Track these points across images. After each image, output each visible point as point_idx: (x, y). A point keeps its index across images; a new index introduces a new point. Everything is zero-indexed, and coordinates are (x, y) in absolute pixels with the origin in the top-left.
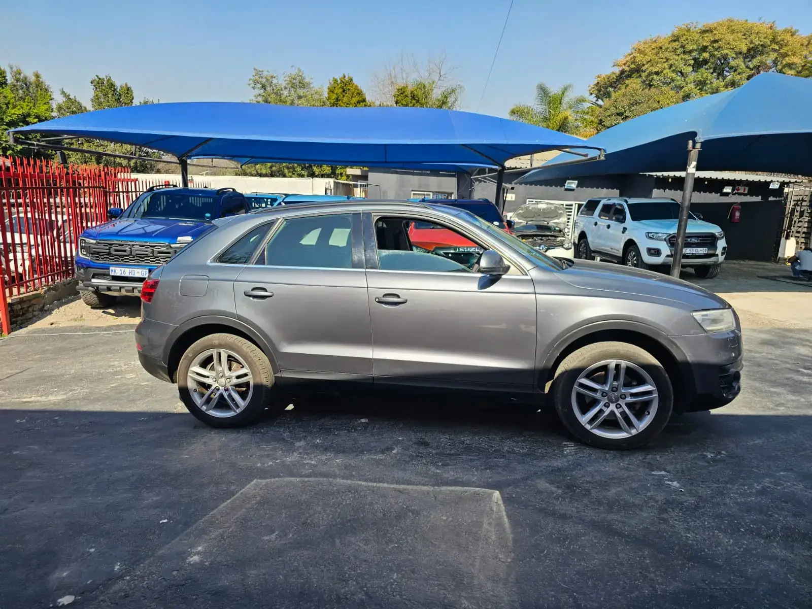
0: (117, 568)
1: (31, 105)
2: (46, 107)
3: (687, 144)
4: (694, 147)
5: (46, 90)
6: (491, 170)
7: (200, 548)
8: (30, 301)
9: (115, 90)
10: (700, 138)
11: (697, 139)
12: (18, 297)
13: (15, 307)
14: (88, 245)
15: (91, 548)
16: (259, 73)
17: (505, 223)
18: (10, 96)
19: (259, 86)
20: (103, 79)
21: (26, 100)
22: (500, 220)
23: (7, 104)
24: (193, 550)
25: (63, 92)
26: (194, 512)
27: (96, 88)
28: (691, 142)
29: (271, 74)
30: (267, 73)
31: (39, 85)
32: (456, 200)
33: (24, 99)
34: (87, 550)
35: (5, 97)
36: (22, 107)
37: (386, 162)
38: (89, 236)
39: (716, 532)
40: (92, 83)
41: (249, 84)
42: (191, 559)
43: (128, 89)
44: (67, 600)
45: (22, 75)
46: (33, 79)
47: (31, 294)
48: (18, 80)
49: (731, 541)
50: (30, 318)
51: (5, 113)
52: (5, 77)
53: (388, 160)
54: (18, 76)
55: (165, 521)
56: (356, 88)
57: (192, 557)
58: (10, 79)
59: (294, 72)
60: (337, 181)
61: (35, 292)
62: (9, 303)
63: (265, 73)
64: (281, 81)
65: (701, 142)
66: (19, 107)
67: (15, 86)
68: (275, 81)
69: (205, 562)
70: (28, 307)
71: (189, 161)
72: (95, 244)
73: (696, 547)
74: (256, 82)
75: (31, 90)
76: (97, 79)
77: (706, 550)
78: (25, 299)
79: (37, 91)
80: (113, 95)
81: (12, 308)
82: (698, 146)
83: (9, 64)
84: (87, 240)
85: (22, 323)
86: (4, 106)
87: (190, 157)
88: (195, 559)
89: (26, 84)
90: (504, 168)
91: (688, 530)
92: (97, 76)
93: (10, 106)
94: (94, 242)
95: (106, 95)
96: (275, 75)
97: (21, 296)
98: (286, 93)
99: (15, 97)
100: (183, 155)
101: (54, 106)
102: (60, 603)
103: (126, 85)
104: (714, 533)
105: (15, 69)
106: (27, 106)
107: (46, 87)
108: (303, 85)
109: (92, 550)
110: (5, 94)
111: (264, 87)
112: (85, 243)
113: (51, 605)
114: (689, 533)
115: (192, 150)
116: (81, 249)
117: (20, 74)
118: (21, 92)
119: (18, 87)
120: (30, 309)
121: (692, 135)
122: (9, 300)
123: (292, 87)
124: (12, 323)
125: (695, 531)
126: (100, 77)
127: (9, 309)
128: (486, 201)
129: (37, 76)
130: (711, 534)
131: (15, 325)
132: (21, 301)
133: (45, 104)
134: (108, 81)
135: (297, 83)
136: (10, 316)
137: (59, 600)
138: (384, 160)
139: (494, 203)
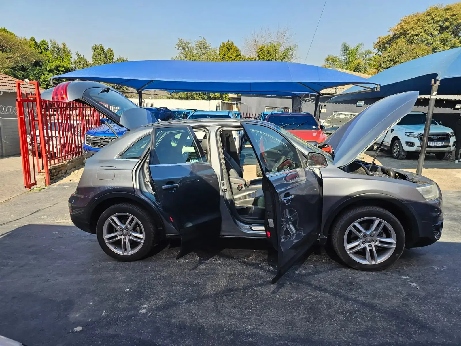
0: (103, 313)
1: (61, 61)
2: (68, 62)
3: (431, 81)
4: (435, 83)
5: (69, 53)
6: (312, 96)
7: (146, 306)
8: (60, 168)
9: (104, 52)
10: (439, 78)
11: (437, 78)
12: (54, 165)
13: (52, 171)
14: (90, 139)
15: (91, 302)
16: (181, 41)
17: (319, 127)
18: (50, 56)
19: (181, 48)
20: (98, 46)
21: (58, 58)
22: (316, 125)
23: (49, 60)
24: (142, 307)
25: (77, 54)
26: (143, 286)
27: (94, 51)
28: (433, 80)
29: (188, 41)
30: (186, 41)
31: (65, 50)
32: (291, 113)
33: (57, 58)
34: (89, 303)
35: (48, 57)
36: (56, 62)
38: (90, 134)
39: (437, 313)
40: (92, 48)
41: (176, 47)
42: (141, 311)
43: (111, 51)
44: (78, 329)
45: (56, 44)
46: (61, 46)
47: (60, 164)
48: (54, 48)
49: (446, 319)
50: (60, 177)
51: (47, 65)
52: (48, 46)
53: (252, 90)
54: (54, 45)
55: (128, 290)
56: (236, 48)
57: (141, 310)
58: (50, 47)
59: (200, 40)
60: (223, 101)
61: (62, 163)
62: (49, 169)
63: (185, 41)
64: (193, 45)
65: (440, 80)
66: (55, 62)
67: (52, 50)
68: (190, 45)
69: (148, 313)
70: (59, 171)
71: (142, 92)
72: (93, 138)
73: (424, 322)
74: (179, 46)
75: (61, 52)
76: (95, 46)
77: (430, 324)
78: (57, 167)
79: (64, 53)
80: (103, 54)
81: (51, 172)
82: (438, 82)
83: (50, 39)
84: (89, 136)
85: (56, 180)
86: (47, 62)
87: (143, 90)
88: (144, 311)
89: (58, 50)
90: (319, 94)
91: (420, 311)
92: (95, 44)
93: (50, 61)
94: (93, 137)
95: (99, 55)
96: (190, 42)
97: (55, 165)
98: (196, 52)
99: (52, 57)
100: (139, 89)
101: (73, 61)
102: (75, 330)
103: (110, 49)
104: (435, 314)
105: (53, 42)
106: (59, 61)
107: (68, 51)
108: (205, 47)
109: (91, 303)
110: (47, 55)
111: (184, 48)
112: (88, 137)
113: (71, 331)
114: (420, 313)
115: (144, 86)
116: (86, 141)
117: (55, 44)
118: (55, 54)
119: (54, 51)
120: (60, 172)
121: (435, 76)
122: (49, 168)
123: (199, 48)
124: (51, 180)
125: (424, 313)
126: (97, 45)
127: (50, 172)
128: (309, 114)
129: (64, 45)
131: (52, 181)
132: (55, 168)
133: (68, 60)
134: (100, 47)
135: (203, 46)
136: (50, 176)
138: (250, 90)
139: (313, 114)
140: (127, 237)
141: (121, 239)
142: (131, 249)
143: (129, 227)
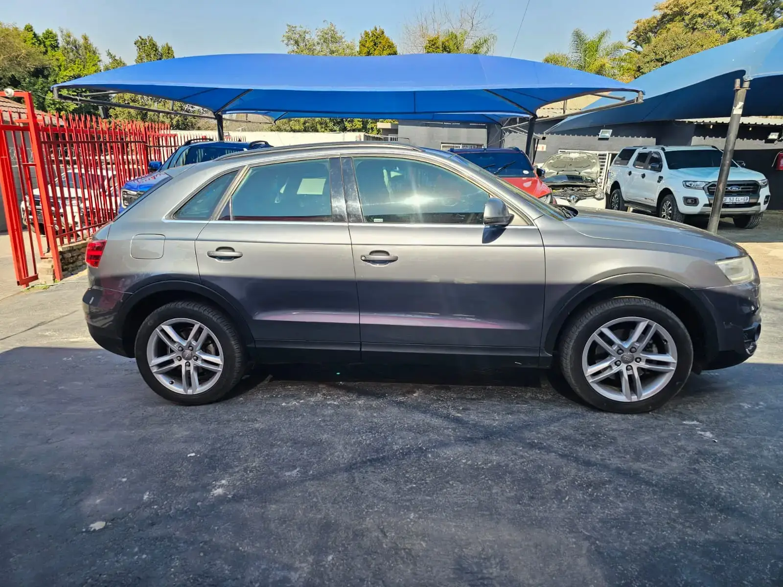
0: (146, 497)
1: (81, 67)
2: (94, 68)
3: (734, 83)
4: (741, 86)
5: (94, 53)
6: (523, 120)
7: (223, 482)
8: (79, 249)
9: (156, 50)
10: (748, 77)
11: (745, 77)
12: (68, 245)
13: (66, 256)
14: (130, 196)
15: (124, 477)
16: (292, 29)
17: (535, 171)
18: (62, 58)
19: (292, 42)
20: (146, 40)
21: (76, 62)
22: (530, 169)
23: (59, 67)
24: (217, 483)
25: (109, 54)
26: (220, 448)
27: (140, 49)
28: (738, 81)
29: (303, 29)
30: (300, 29)
31: (87, 47)
32: (485, 149)
33: (75, 61)
34: (120, 479)
35: (57, 60)
36: (73, 69)
37: (415, 113)
38: (131, 188)
39: (753, 484)
40: (135, 44)
41: (283, 41)
42: (215, 492)
43: (169, 49)
44: (98, 525)
45: (72, 38)
46: (81, 41)
47: (80, 243)
48: (68, 43)
49: (769, 494)
50: (80, 266)
51: (57, 75)
52: (56, 40)
53: (416, 111)
54: (68, 39)
55: (193, 454)
56: (387, 40)
57: (216, 490)
58: (61, 43)
59: (326, 27)
60: (367, 134)
61: (84, 242)
62: (60, 252)
63: (298, 29)
64: (313, 37)
65: (750, 81)
66: (70, 69)
67: (65, 49)
68: (307, 37)
69: (228, 495)
70: (78, 256)
71: (224, 116)
72: (136, 195)
73: (729, 500)
74: (289, 38)
75: (80, 52)
76: (140, 40)
77: (741, 503)
78: (75, 248)
79: (86, 53)
80: (155, 55)
81: (63, 256)
82: (746, 85)
83: (60, 28)
84: (130, 192)
85: (73, 271)
86: (57, 69)
87: (224, 112)
88: (219, 491)
89: (76, 48)
90: (535, 116)
91: (721, 482)
92: (140, 37)
93: (62, 68)
94: (135, 193)
95: (148, 55)
96: (307, 30)
97: (71, 245)
98: (318, 48)
99: (66, 60)
100: (219, 111)
101: (102, 68)
102: (92, 528)
103: (167, 44)
104: (750, 485)
105: (65, 32)
106: (78, 68)
107: (94, 49)
108: (335, 39)
109: (124, 480)
110: (57, 57)
111: (297, 42)
112: (127, 194)
113: (84, 530)
114: (722, 485)
115: (227, 104)
116: (124, 200)
117: (69, 37)
118: (71, 54)
119: (69, 50)
120: (80, 257)
121: (741, 74)
122: (60, 249)
123: (324, 42)
124: (63, 270)
125: (730, 483)
126: (143, 38)
127: (61, 257)
128: (517, 149)
129: (86, 39)
130: (747, 486)
131: (66, 272)
132: (71, 250)
133: (94, 65)
134: (150, 41)
135: (330, 38)
136: (62, 263)
137: (92, 525)
138: (413, 111)
139: (524, 151)
140: (192, 362)
141: (180, 366)
142: (200, 384)
143: (194, 343)
